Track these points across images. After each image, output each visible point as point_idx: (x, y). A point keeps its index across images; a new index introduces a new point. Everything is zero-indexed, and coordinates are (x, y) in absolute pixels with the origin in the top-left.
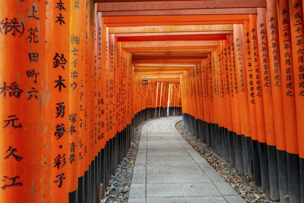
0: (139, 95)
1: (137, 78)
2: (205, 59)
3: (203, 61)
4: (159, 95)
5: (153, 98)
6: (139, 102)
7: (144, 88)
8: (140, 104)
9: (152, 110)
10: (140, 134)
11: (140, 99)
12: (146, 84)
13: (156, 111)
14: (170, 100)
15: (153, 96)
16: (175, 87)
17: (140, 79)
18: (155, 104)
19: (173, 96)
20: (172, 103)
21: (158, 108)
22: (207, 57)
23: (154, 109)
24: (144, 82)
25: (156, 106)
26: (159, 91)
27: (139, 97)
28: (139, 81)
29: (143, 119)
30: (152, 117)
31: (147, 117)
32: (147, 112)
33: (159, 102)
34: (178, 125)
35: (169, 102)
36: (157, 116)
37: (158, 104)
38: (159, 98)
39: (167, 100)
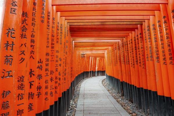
0: (79, 64)
1: (78, 53)
2: (133, 32)
3: (130, 34)
4: (91, 64)
5: (88, 66)
6: (79, 68)
7: (82, 59)
8: (80, 70)
9: (87, 72)
10: (79, 90)
11: (80, 66)
12: (83, 57)
13: (89, 73)
14: (97, 67)
15: (87, 64)
16: (100, 59)
17: (80, 54)
18: (89, 69)
19: (99, 64)
20: (98, 69)
21: (91, 72)
22: (137, 28)
23: (89, 72)
24: (82, 56)
25: (90, 70)
26: (91, 61)
27: (79, 65)
28: (79, 55)
29: (82, 78)
30: (87, 77)
31: (84, 77)
32: (84, 74)
33: (91, 68)
34: (104, 83)
35: (97, 68)
36: (90, 76)
37: (91, 69)
38: (91, 66)
39: (96, 67)
